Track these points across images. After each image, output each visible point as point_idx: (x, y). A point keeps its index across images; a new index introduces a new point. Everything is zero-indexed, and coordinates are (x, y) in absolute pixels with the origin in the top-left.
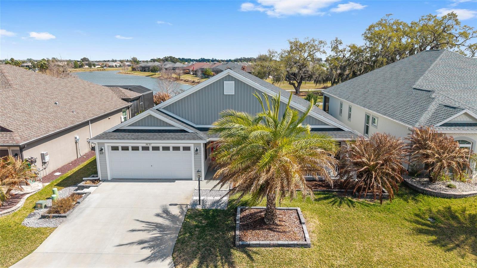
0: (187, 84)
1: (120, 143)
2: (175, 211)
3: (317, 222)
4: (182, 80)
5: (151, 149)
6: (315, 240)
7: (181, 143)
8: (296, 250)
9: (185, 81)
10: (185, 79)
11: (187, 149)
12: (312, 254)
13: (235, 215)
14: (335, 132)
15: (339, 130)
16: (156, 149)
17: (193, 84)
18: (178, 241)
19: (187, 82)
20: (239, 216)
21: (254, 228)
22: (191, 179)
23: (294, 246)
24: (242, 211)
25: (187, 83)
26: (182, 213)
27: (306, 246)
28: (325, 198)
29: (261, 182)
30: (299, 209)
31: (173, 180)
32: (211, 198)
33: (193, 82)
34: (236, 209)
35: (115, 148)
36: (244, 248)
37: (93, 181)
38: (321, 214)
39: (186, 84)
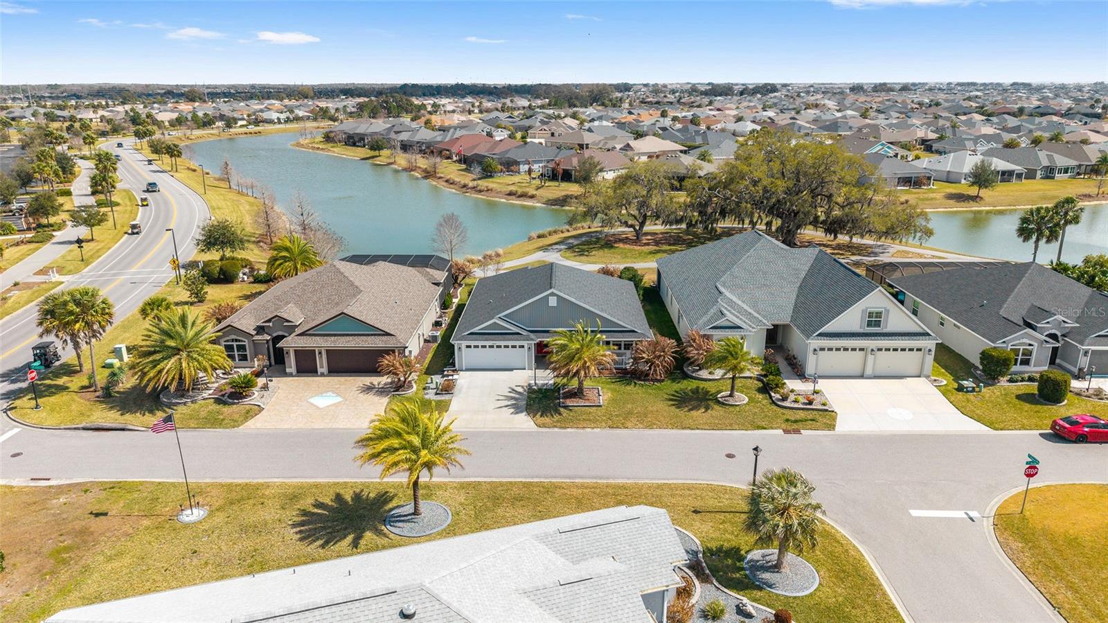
0: (454, 191)
1: (473, 343)
2: (520, 390)
3: (610, 395)
4: (440, 178)
5: (495, 347)
6: (606, 404)
7: (518, 343)
8: (594, 408)
9: (447, 181)
10: (448, 177)
11: (523, 347)
12: (603, 410)
13: (559, 392)
14: (631, 334)
15: (634, 331)
16: (499, 347)
17: (464, 190)
18: (527, 404)
19: (451, 184)
20: (561, 392)
21: (571, 398)
22: (525, 369)
23: (593, 406)
24: (563, 390)
25: (452, 186)
26: (525, 391)
27: (600, 406)
28: (619, 381)
29: (574, 371)
30: (600, 388)
31: (511, 370)
32: (542, 382)
33: (465, 186)
34: (559, 388)
35: (470, 347)
36: (566, 407)
37: (453, 371)
38: (614, 390)
39: (451, 190)
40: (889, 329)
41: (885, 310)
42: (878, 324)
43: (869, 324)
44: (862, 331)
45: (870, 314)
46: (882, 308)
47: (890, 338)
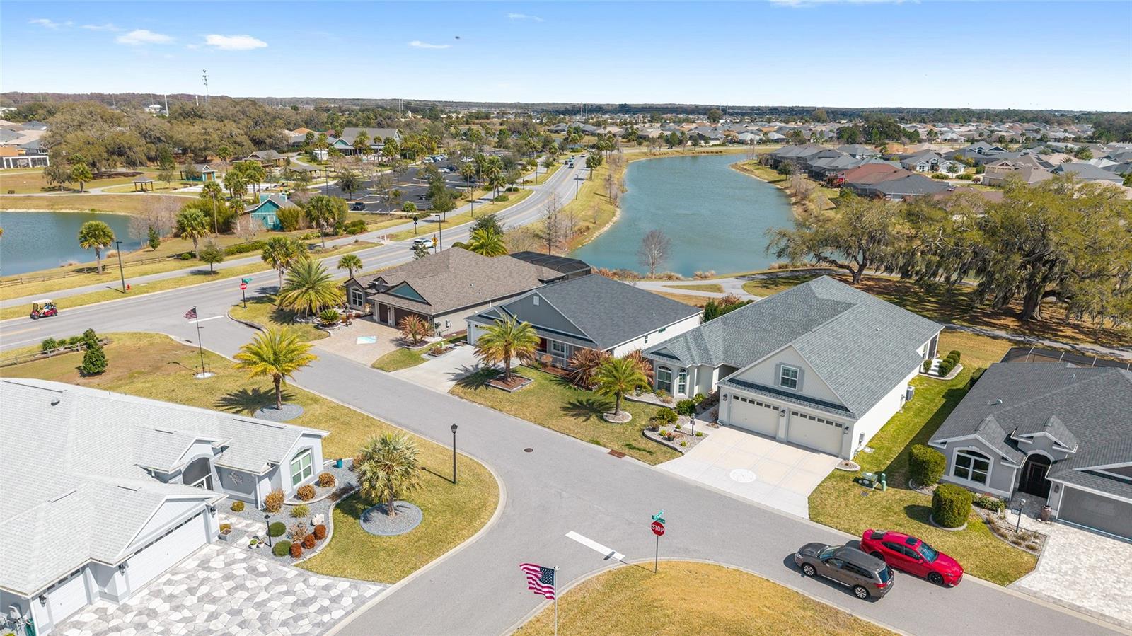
3: (533, 387)
35: (477, 326)
37: (464, 343)
40: (804, 393)
41: (800, 370)
42: (793, 384)
43: (785, 382)
44: (775, 387)
45: (786, 372)
46: (798, 367)
47: (802, 402)
